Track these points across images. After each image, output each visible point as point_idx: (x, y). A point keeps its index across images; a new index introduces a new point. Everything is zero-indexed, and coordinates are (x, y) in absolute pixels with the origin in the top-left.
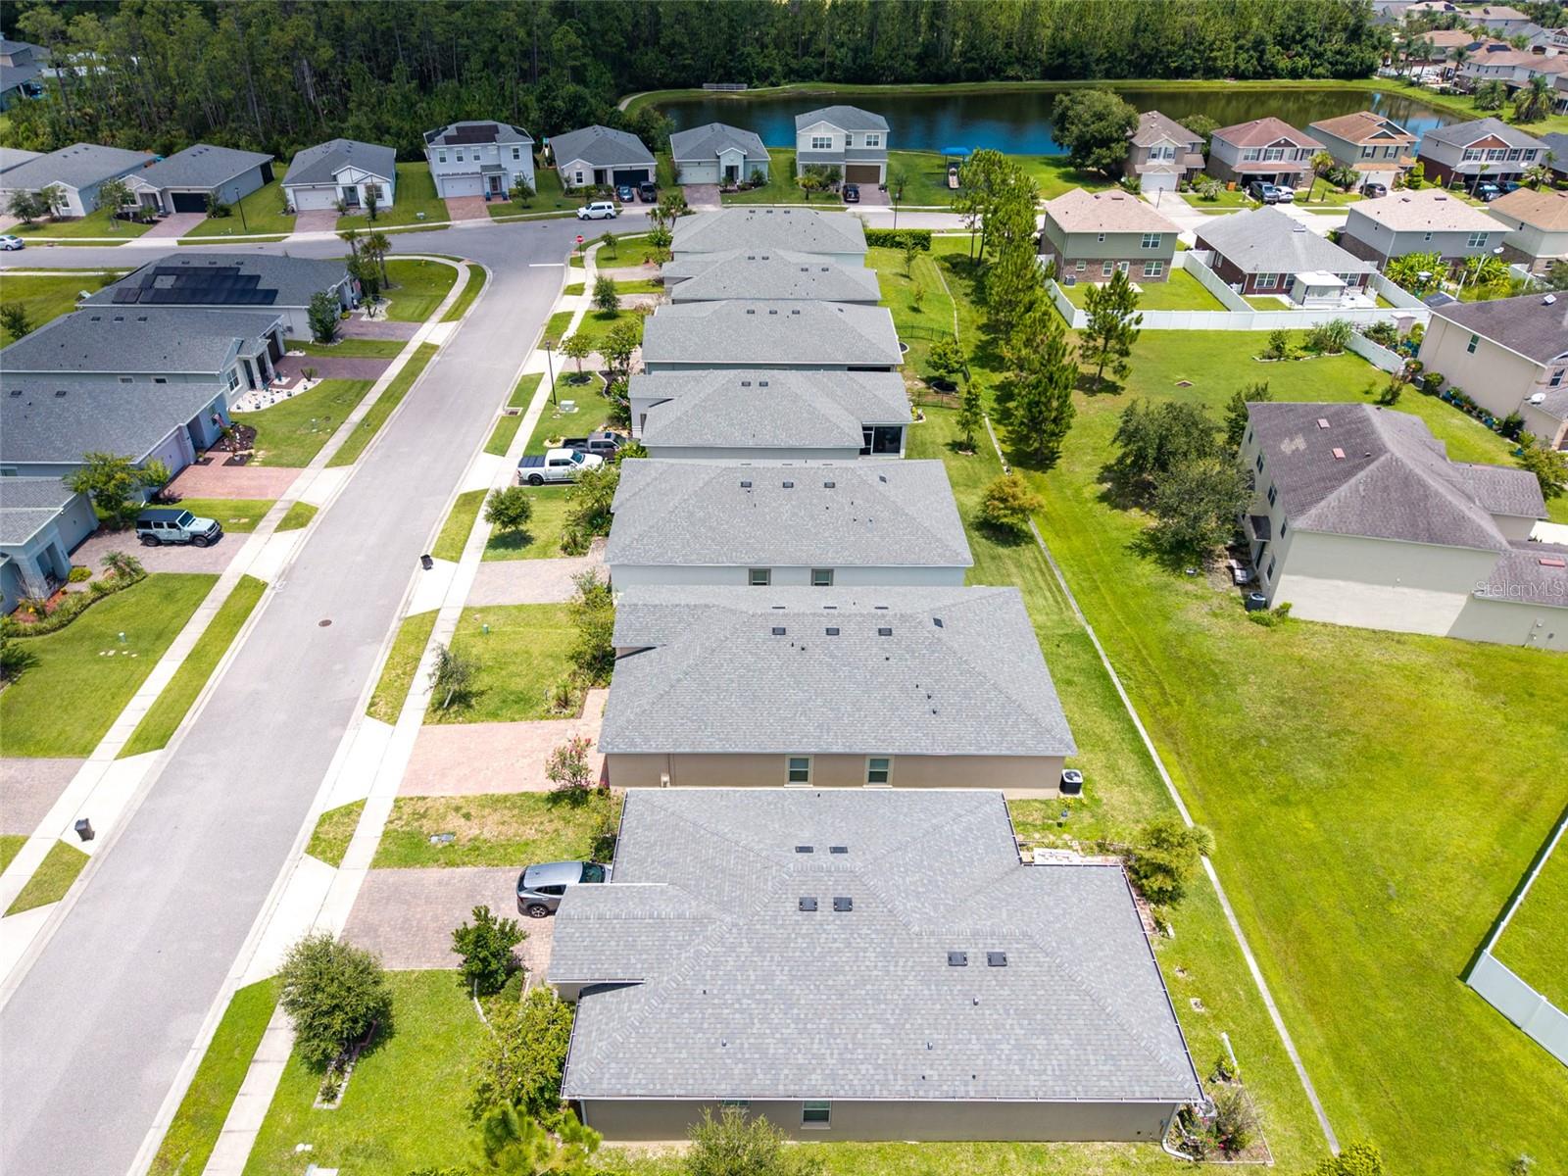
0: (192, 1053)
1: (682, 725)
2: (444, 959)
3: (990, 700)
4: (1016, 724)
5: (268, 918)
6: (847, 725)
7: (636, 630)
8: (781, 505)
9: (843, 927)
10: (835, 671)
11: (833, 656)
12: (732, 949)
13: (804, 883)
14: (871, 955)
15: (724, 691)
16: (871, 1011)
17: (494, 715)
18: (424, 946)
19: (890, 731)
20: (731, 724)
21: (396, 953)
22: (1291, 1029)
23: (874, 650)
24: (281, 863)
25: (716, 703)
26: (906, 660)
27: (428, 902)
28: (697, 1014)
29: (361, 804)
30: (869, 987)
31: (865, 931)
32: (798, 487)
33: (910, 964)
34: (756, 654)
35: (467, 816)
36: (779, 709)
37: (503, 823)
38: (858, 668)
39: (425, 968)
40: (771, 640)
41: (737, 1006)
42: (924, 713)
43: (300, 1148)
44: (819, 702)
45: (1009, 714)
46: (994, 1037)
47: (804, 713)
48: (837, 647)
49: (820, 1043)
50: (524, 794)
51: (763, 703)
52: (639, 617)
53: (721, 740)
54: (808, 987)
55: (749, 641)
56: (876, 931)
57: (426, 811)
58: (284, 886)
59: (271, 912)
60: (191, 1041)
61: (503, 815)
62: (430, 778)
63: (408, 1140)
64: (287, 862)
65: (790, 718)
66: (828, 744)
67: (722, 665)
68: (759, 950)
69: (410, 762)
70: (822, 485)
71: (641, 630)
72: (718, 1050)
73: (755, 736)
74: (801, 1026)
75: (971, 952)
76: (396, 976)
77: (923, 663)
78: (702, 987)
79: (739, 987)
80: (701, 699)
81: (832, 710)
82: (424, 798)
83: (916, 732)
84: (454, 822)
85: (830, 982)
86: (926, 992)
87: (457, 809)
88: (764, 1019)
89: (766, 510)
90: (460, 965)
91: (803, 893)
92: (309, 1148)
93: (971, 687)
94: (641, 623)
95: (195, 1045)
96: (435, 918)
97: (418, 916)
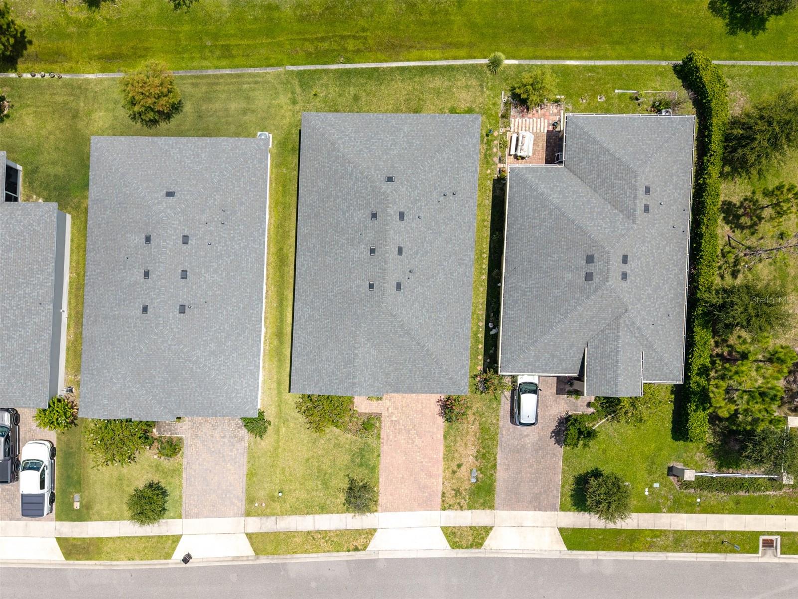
0: (599, 557)
1: (455, 346)
2: (556, 456)
3: (449, 158)
4: (463, 146)
5: (525, 552)
6: (460, 248)
7: (374, 382)
8: (205, 281)
9: (634, 259)
10: (427, 252)
11: (417, 253)
12: (639, 312)
13: (616, 278)
14: (643, 248)
15: (436, 322)
16: (662, 251)
17: (373, 469)
18: (548, 468)
19: (465, 223)
20: (456, 317)
21: (551, 480)
22: (601, 58)
23: (414, 225)
24: (488, 558)
25: (443, 327)
26: (421, 205)
27: (520, 472)
28: (659, 328)
29: (445, 529)
30: (654, 251)
31: (635, 250)
32: (186, 266)
33: (647, 231)
34: (413, 302)
35: (459, 466)
36: (449, 288)
37: (466, 444)
38: (425, 237)
39: (561, 463)
40: (404, 292)
41: (658, 310)
42: (455, 201)
43: (647, 493)
44: (445, 263)
45: (458, 149)
46: (672, 198)
47: (451, 273)
48: (411, 249)
49: (670, 274)
50: (445, 437)
51: (445, 298)
52: (365, 381)
53: (465, 324)
54: (653, 278)
55: (404, 306)
56: (636, 244)
57: (454, 490)
58: (502, 551)
59: (521, 552)
60: (593, 560)
61: (461, 445)
62: (427, 494)
63: (646, 449)
64: (487, 556)
65: (454, 282)
66: (470, 261)
67: (420, 323)
68: (639, 300)
69: (411, 510)
70: (185, 246)
71: (374, 378)
72: (672, 318)
73: (464, 303)
74: (665, 282)
75: (644, 202)
76: (564, 476)
77: (424, 195)
78: (651, 326)
79: (652, 309)
80: (440, 336)
81: (450, 256)
82: (444, 494)
83: (466, 207)
84: (463, 472)
85: (652, 268)
86: (657, 225)
87: (454, 472)
88: (662, 298)
89: (210, 293)
90: (561, 447)
91: (620, 278)
92: (647, 490)
93: (440, 167)
94: (369, 379)
95: (595, 557)
96: (531, 466)
97: (529, 475)
